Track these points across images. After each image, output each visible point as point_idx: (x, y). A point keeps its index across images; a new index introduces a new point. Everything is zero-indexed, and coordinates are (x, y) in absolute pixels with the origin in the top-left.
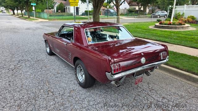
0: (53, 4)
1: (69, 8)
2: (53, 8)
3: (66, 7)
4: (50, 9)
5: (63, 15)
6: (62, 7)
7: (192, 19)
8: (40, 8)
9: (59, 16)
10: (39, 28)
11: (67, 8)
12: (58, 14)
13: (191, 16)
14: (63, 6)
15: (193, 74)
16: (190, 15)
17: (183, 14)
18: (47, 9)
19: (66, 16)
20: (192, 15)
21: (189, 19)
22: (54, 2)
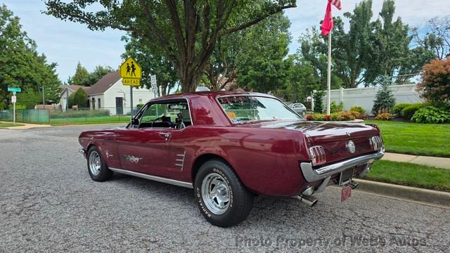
0: (58, 92)
1: (99, 100)
2: (56, 100)
3: (91, 98)
4: (50, 104)
5: (85, 116)
6: (82, 98)
7: (360, 112)
8: (24, 102)
9: (74, 116)
10: (37, 139)
11: (93, 99)
12: (71, 112)
13: (356, 108)
14: (84, 95)
15: (420, 187)
16: (353, 107)
17: (342, 103)
18: (42, 103)
19: (93, 116)
20: (358, 106)
21: (354, 112)
22: (60, 89)
